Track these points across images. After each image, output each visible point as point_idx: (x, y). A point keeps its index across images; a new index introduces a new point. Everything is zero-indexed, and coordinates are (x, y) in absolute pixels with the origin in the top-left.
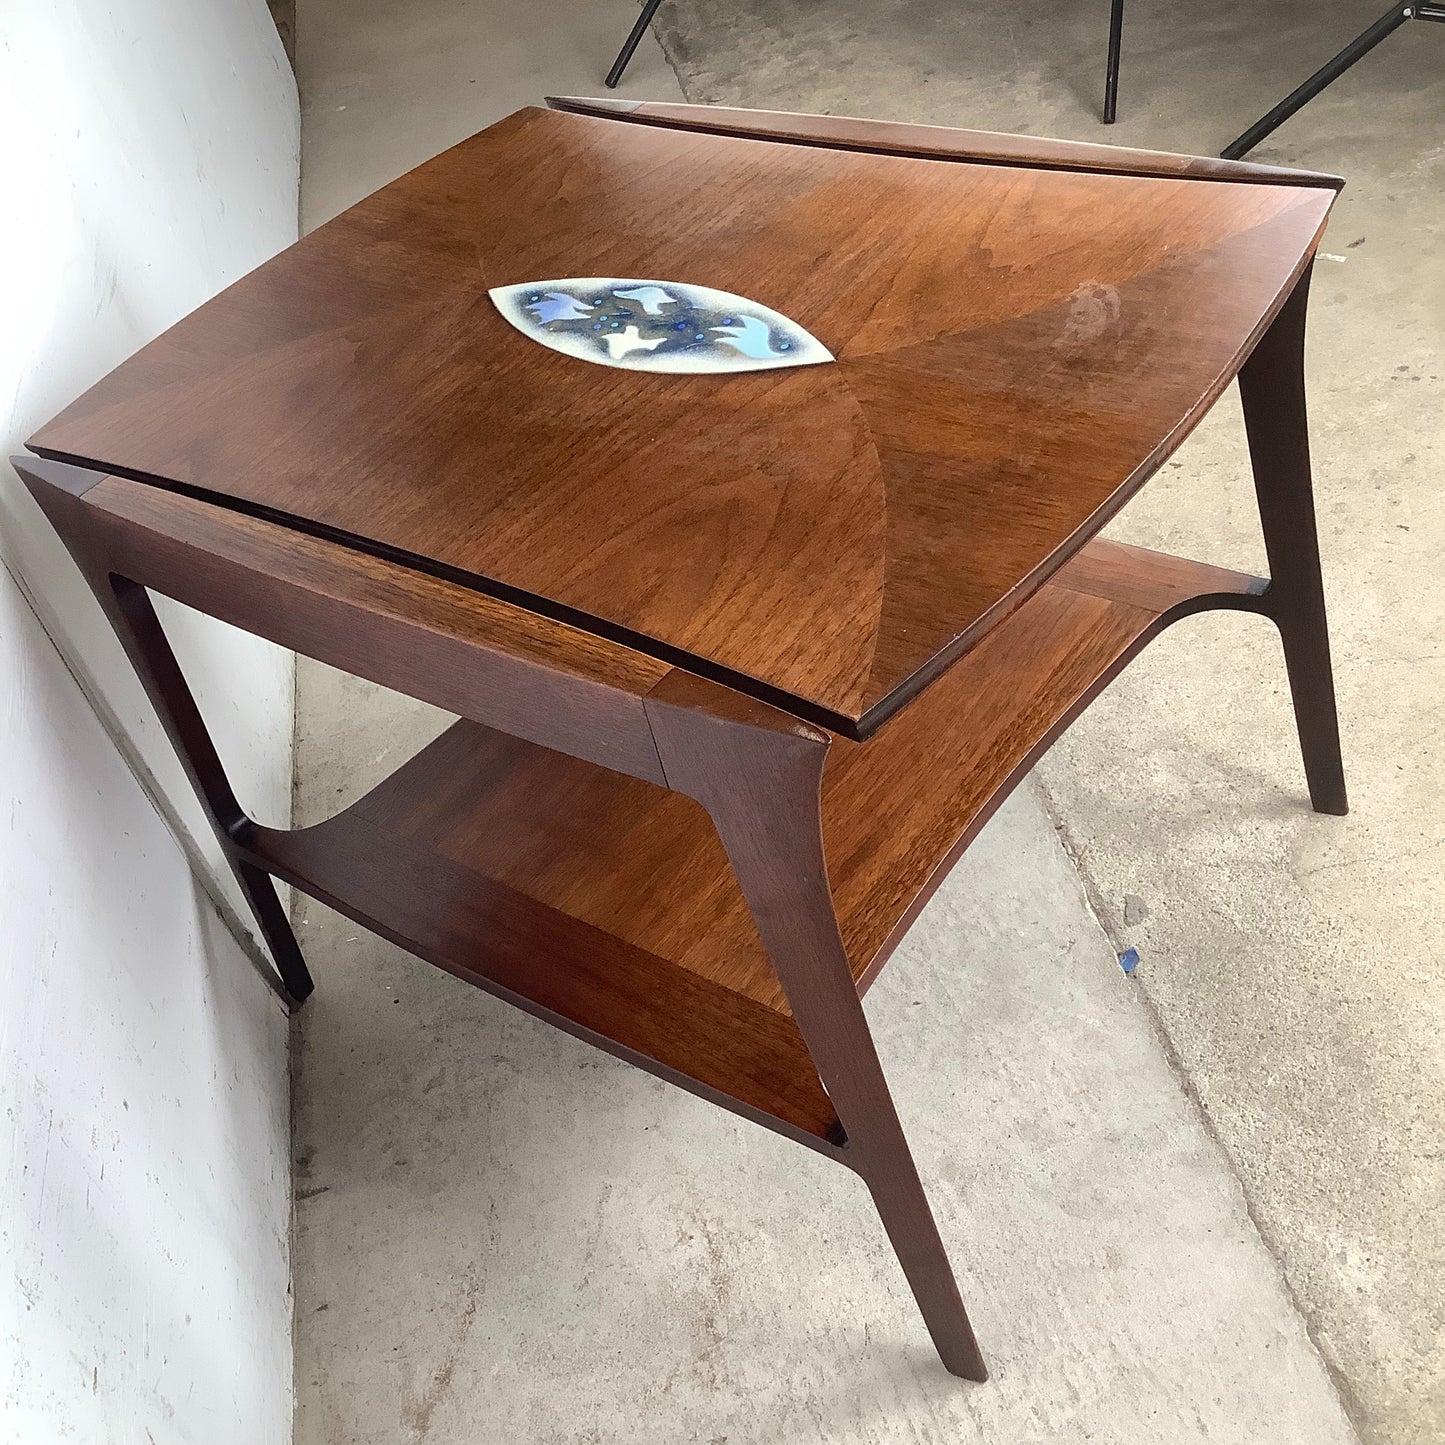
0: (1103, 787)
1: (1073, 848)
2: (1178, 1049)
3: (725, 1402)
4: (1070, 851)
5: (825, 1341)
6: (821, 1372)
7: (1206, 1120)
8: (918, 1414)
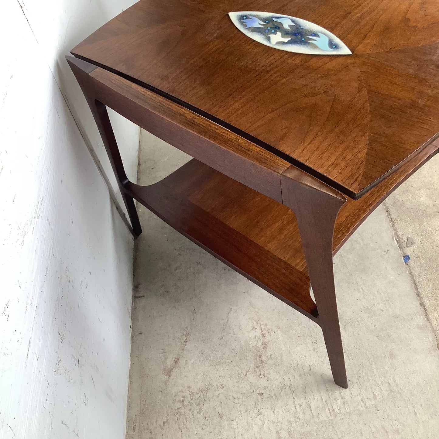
0: (403, 199)
1: (391, 219)
2: (420, 290)
3: (263, 382)
4: (390, 220)
5: (297, 368)
6: (295, 377)
7: (427, 315)
8: (324, 396)
